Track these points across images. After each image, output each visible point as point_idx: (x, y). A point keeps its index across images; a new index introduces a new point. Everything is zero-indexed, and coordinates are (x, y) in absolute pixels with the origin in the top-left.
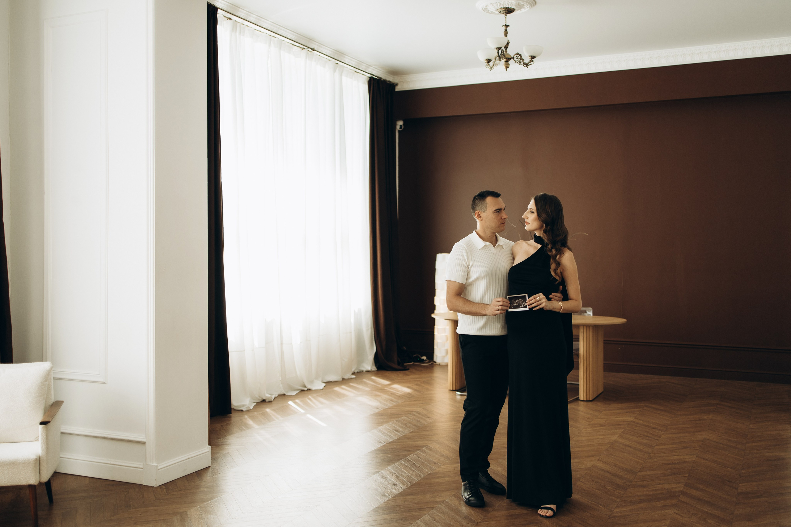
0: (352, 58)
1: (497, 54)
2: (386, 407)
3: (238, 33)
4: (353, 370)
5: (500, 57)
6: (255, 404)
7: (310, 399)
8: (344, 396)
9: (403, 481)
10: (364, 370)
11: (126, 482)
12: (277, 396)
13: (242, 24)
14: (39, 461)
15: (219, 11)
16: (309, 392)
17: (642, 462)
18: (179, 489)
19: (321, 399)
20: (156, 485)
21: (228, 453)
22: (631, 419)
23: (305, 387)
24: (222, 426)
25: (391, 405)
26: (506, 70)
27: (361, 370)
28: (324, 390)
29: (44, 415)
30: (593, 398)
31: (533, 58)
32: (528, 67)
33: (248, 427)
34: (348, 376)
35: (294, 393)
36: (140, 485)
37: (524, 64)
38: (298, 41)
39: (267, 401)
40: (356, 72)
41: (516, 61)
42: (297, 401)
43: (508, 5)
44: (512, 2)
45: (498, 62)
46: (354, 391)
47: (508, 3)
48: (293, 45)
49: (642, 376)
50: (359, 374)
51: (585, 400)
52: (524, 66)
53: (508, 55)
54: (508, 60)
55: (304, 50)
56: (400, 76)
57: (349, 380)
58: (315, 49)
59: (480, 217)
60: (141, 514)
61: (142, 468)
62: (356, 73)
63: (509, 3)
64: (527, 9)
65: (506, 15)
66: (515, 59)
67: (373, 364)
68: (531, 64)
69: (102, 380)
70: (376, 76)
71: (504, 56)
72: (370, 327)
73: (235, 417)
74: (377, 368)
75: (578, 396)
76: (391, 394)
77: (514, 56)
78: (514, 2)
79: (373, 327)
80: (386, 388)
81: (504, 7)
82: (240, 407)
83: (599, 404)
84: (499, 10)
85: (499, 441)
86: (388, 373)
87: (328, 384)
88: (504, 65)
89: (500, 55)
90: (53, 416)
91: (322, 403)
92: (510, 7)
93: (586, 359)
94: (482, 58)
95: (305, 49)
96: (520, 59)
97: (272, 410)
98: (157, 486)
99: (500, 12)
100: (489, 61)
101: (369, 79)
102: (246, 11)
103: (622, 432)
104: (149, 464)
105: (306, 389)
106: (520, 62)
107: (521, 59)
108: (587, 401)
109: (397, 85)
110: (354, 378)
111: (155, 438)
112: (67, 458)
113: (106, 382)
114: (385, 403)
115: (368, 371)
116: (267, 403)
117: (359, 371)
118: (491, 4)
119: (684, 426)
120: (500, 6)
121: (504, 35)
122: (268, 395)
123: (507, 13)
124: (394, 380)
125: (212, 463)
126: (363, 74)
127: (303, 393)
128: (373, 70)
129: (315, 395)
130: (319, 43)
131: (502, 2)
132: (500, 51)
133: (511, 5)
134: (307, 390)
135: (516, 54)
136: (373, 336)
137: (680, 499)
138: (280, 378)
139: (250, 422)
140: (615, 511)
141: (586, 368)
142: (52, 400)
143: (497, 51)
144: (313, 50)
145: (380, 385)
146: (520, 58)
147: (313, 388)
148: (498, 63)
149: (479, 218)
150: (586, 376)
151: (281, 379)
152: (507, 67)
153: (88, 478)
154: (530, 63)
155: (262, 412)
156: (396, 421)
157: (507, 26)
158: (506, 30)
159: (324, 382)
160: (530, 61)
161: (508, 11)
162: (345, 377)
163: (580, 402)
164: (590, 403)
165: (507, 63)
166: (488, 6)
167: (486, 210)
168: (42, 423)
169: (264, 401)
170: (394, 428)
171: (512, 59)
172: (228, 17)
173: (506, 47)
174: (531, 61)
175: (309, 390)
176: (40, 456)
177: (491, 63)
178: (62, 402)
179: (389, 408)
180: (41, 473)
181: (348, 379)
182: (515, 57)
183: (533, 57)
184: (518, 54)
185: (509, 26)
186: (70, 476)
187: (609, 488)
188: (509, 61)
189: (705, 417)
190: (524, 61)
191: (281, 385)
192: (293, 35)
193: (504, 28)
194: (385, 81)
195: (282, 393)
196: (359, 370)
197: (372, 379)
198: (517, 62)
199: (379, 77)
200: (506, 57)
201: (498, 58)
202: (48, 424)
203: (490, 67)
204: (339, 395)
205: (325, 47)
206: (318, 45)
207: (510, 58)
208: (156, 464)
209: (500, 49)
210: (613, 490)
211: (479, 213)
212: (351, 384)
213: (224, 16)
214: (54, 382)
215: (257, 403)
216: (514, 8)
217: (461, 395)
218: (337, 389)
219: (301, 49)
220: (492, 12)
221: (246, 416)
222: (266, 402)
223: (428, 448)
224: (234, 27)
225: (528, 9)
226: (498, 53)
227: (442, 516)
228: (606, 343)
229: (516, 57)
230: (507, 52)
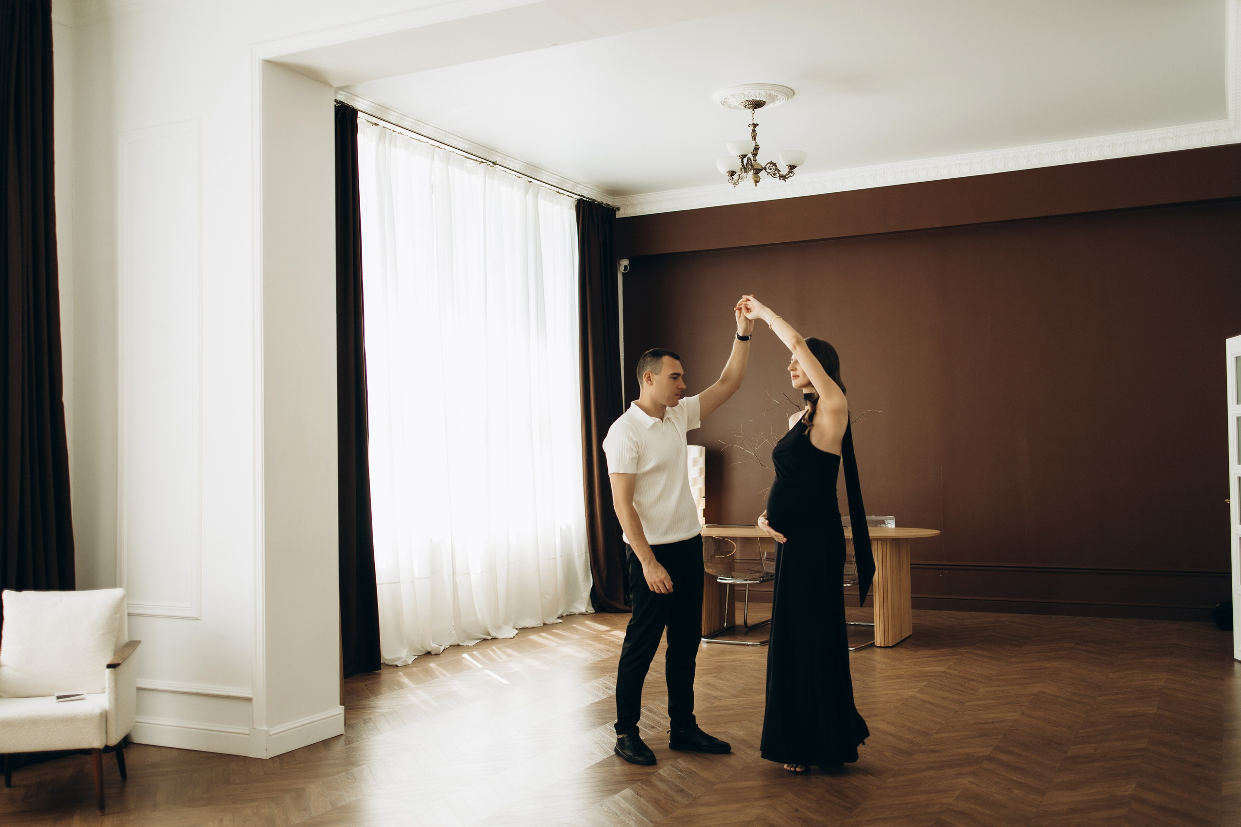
0: (552, 173)
1: (740, 165)
3: (387, 144)
4: (560, 613)
5: (745, 169)
6: (416, 657)
7: (493, 651)
8: (542, 645)
9: (603, 749)
10: (577, 612)
11: (227, 754)
12: (447, 647)
13: (393, 130)
14: (105, 717)
15: (360, 114)
16: (494, 641)
17: (943, 722)
19: (509, 651)
20: (267, 756)
21: (370, 719)
22: (942, 669)
23: (489, 635)
25: (607, 657)
26: (756, 185)
27: (573, 613)
28: (515, 639)
29: (114, 656)
30: (894, 644)
31: (793, 169)
32: (785, 181)
33: (401, 686)
34: (553, 620)
35: (472, 643)
36: (245, 758)
37: (781, 176)
38: (473, 153)
39: (433, 653)
40: (558, 192)
41: (769, 173)
42: (475, 653)
43: (755, 97)
44: (760, 92)
45: (744, 175)
46: (558, 640)
48: (466, 157)
49: (974, 613)
50: (568, 618)
51: (883, 646)
52: (780, 179)
53: (758, 164)
54: (757, 171)
55: (482, 164)
56: (622, 197)
57: (553, 625)
58: (498, 162)
59: (650, 380)
60: (242, 792)
61: (249, 735)
62: (558, 194)
63: (756, 94)
64: (782, 102)
65: (754, 110)
66: (768, 170)
67: (588, 604)
68: (790, 177)
69: (194, 615)
70: (588, 198)
71: (752, 165)
72: (584, 551)
73: (386, 675)
74: (595, 610)
75: (872, 641)
76: (610, 642)
77: (766, 165)
78: (762, 92)
79: (588, 551)
80: (603, 636)
81: (750, 99)
82: (395, 662)
83: (902, 650)
84: (743, 103)
86: (610, 616)
87: (522, 631)
88: (752, 179)
89: (745, 165)
90: (125, 659)
91: (509, 656)
92: (758, 99)
93: (882, 588)
94: (724, 170)
95: (483, 162)
96: (774, 170)
97: (438, 665)
98: (268, 758)
99: (745, 107)
100: (732, 173)
101: (577, 202)
103: (924, 686)
104: (258, 727)
105: (490, 638)
106: (775, 174)
107: (776, 170)
108: (885, 647)
109: (618, 209)
110: (560, 623)
111: (265, 691)
112: (148, 723)
113: (200, 618)
114: (599, 653)
115: (582, 614)
116: (433, 656)
117: (569, 614)
118: (732, 95)
119: (1015, 676)
120: (744, 98)
121: (751, 137)
122: (434, 645)
123: (755, 108)
124: (616, 625)
125: (345, 730)
126: (568, 196)
127: (485, 642)
128: (584, 189)
129: (501, 645)
130: (503, 154)
131: (746, 93)
132: (745, 160)
133: (759, 97)
134: (492, 639)
135: (768, 163)
136: (589, 564)
137: (982, 765)
138: (453, 622)
139: (405, 680)
140: (887, 781)
141: (883, 600)
142: (126, 639)
143: (741, 160)
144: (494, 163)
146: (774, 168)
147: (500, 636)
149: (649, 382)
150: (882, 611)
151: (453, 624)
152: (757, 182)
153: (175, 750)
154: (789, 175)
155: (423, 667)
156: (610, 676)
157: (755, 125)
158: (754, 131)
159: (516, 629)
161: (756, 105)
162: (547, 622)
163: (876, 649)
164: (890, 650)
165: (756, 176)
166: (728, 99)
167: (661, 373)
168: (109, 666)
169: (429, 653)
170: (605, 685)
171: (764, 170)
172: (374, 122)
173: (755, 155)
174: (790, 172)
175: (494, 639)
176: (107, 710)
177: (736, 177)
178: (139, 642)
179: (604, 660)
180: (108, 732)
182: (767, 167)
183: (792, 167)
184: (771, 163)
185: (758, 125)
186: (152, 748)
187: (886, 754)
188: (759, 173)
189: (1049, 665)
190: (780, 172)
191: (454, 632)
192: (466, 144)
193: (751, 128)
194: (600, 205)
195: (455, 643)
196: (569, 612)
197: (586, 624)
198: (771, 173)
199: (592, 199)
200: (755, 167)
201: (743, 171)
203: (733, 182)
205: (513, 160)
206: (501, 157)
207: (761, 168)
208: (266, 728)
209: (745, 157)
210: (893, 756)
211: (649, 374)
212: (555, 631)
213: (367, 121)
214: (128, 619)
215: (418, 656)
216: (764, 100)
217: (708, 642)
218: (534, 637)
219: (479, 163)
220: (735, 106)
221: (401, 673)
222: (431, 654)
223: (647, 709)
224: (381, 138)
225: (784, 100)
226: (742, 162)
227: (649, 790)
228: (914, 567)
229: (769, 167)
230: (756, 160)
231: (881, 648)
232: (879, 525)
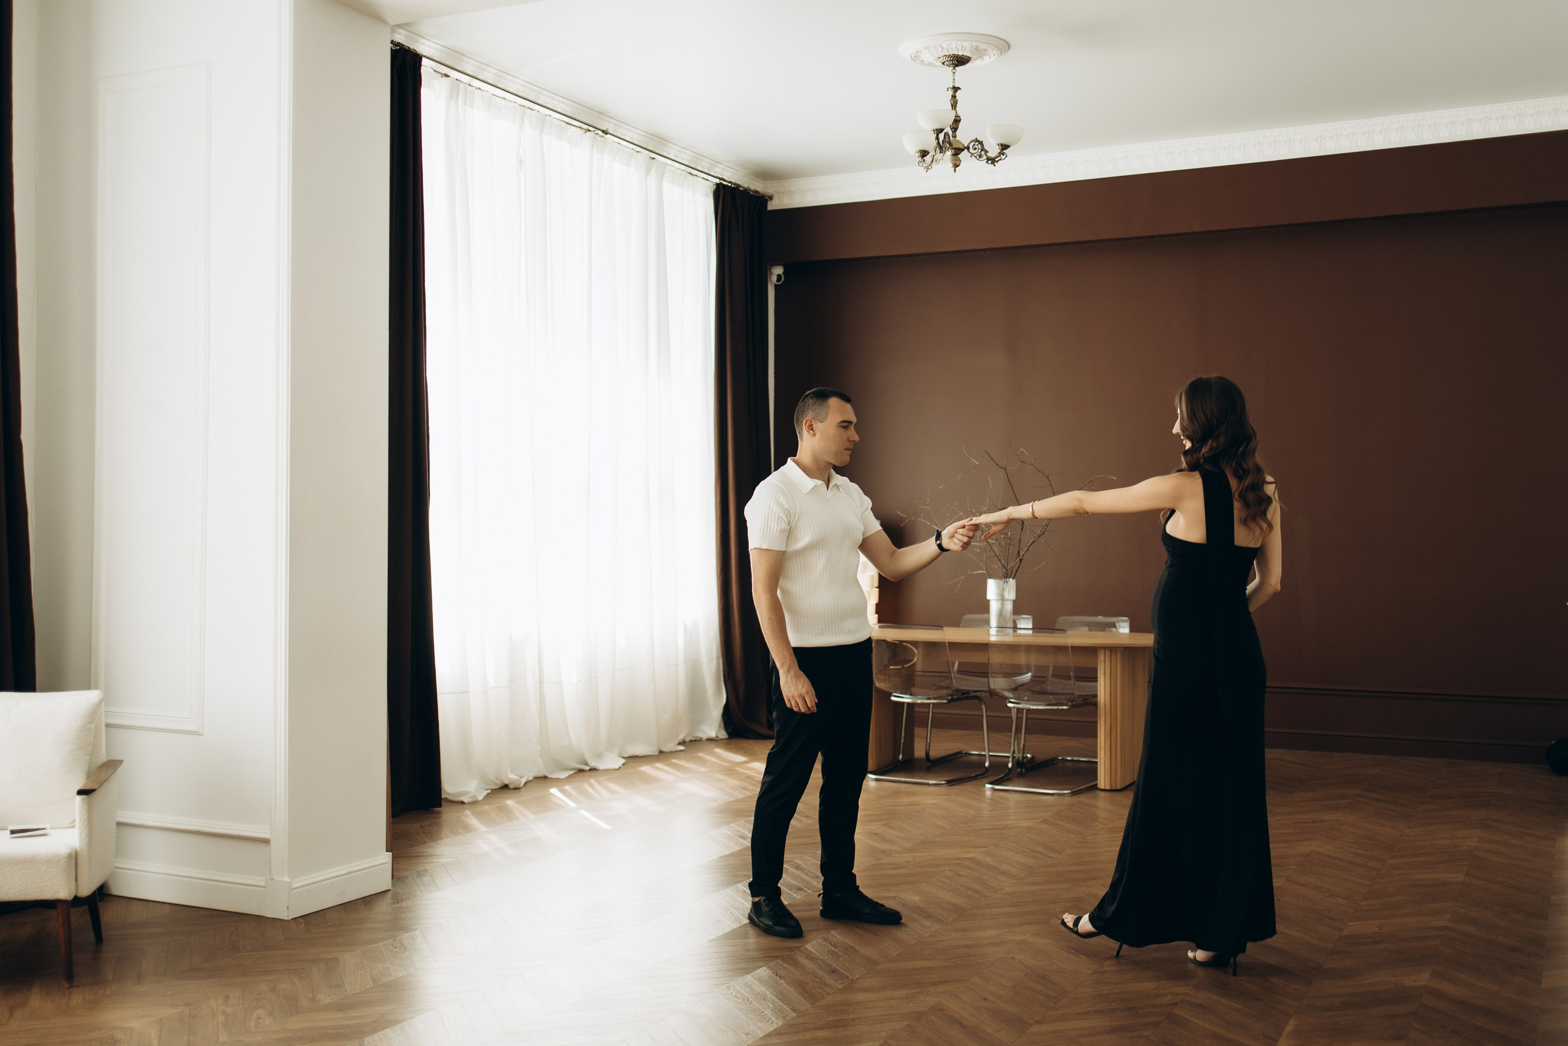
0: (681, 147)
1: (935, 143)
2: (732, 800)
3: (460, 103)
4: (681, 737)
5: (941, 148)
6: (489, 791)
7: (591, 785)
8: (656, 780)
9: (734, 916)
10: (704, 736)
11: (235, 913)
12: (531, 779)
13: (469, 85)
14: (74, 859)
15: (424, 61)
16: (593, 773)
18: (329, 924)
19: (613, 786)
20: (288, 916)
21: (426, 870)
23: (587, 764)
24: (421, 826)
25: (740, 796)
26: (955, 170)
27: (698, 737)
28: (621, 770)
29: (87, 779)
30: (1123, 786)
31: (1006, 149)
32: (995, 165)
33: (468, 829)
34: (672, 746)
35: (564, 775)
36: (259, 918)
37: (988, 159)
38: (577, 118)
39: (511, 786)
40: (690, 173)
41: (972, 154)
42: (567, 787)
43: (956, 50)
44: (963, 44)
45: (939, 156)
46: (678, 773)
47: (956, 47)
48: (569, 124)
50: (692, 744)
51: (1109, 788)
52: (987, 162)
53: (959, 142)
54: (958, 151)
55: (588, 133)
56: (776, 181)
57: (673, 753)
58: (610, 131)
59: (812, 429)
60: (255, 961)
61: (264, 887)
62: (690, 175)
63: (958, 47)
64: (993, 58)
65: (954, 69)
66: (971, 150)
67: (720, 726)
68: (1000, 160)
69: (194, 728)
70: (731, 182)
71: (950, 143)
72: (715, 656)
73: (447, 814)
74: (729, 734)
75: (1094, 781)
76: (745, 777)
77: (970, 143)
78: (967, 44)
79: (720, 656)
80: (737, 769)
81: (950, 54)
82: (460, 797)
84: (941, 59)
85: (928, 854)
86: (747, 743)
87: (630, 760)
88: (949, 161)
89: (941, 142)
90: (102, 784)
91: (613, 792)
92: (960, 54)
93: (1109, 712)
94: (913, 150)
95: (589, 131)
96: (980, 150)
97: (518, 803)
98: (290, 918)
99: (943, 63)
100: (924, 154)
101: (715, 187)
102: (477, 61)
104: (276, 878)
105: (587, 768)
106: (980, 156)
107: (982, 151)
108: (1111, 790)
109: (771, 198)
110: (681, 751)
111: (287, 832)
112: (131, 869)
113: (201, 732)
114: (732, 791)
115: (710, 740)
116: (511, 791)
117: (693, 739)
118: (926, 48)
119: (1281, 831)
120: (942, 52)
121: (950, 105)
122: (513, 777)
123: (957, 66)
124: (756, 755)
125: (393, 884)
126: (704, 178)
127: (581, 774)
128: (725, 170)
129: (602, 779)
130: (617, 120)
131: (945, 45)
132: (941, 136)
133: (961, 50)
134: (590, 770)
135: (972, 141)
136: (722, 673)
138: (538, 747)
139: (473, 821)
141: (1109, 728)
142: (103, 758)
143: (935, 135)
144: (605, 132)
145: (727, 762)
146: (980, 148)
147: (601, 767)
148: (940, 158)
149: (811, 431)
150: (1109, 743)
151: (539, 750)
152: (956, 166)
153: (167, 906)
154: (1000, 158)
155: (498, 805)
156: (745, 821)
157: (956, 89)
158: (954, 97)
159: (623, 758)
160: (999, 153)
161: (958, 61)
162: (665, 749)
163: (1099, 793)
164: (1118, 794)
165: (955, 157)
166: (921, 52)
167: (826, 420)
168: (81, 792)
169: (505, 787)
170: (739, 834)
171: (966, 150)
172: (443, 72)
173: (955, 129)
174: (1001, 153)
175: (593, 770)
176: (78, 849)
177: (928, 158)
178: (121, 762)
179: (736, 801)
180: (79, 879)
181: (671, 752)
182: (971, 146)
183: (1004, 147)
184: (976, 140)
185: (959, 88)
186: (136, 902)
188: (959, 154)
189: (1326, 818)
190: (988, 154)
191: (540, 760)
192: (568, 105)
193: (951, 92)
194: (746, 192)
195: (541, 774)
196: (694, 737)
197: (716, 752)
198: (975, 155)
199: (735, 184)
200: (954, 146)
201: (938, 150)
202: (90, 795)
203: (925, 165)
204: (647, 779)
205: (630, 128)
206: (615, 124)
207: (962, 147)
208: (287, 879)
209: (941, 132)
211: (811, 421)
212: (674, 761)
213: (435, 71)
214: (106, 732)
215: (492, 790)
216: (968, 55)
217: (877, 780)
218: (646, 769)
219: (584, 131)
220: (930, 62)
221: (468, 812)
222: (509, 788)
224: (453, 93)
225: (996, 56)
226: (937, 138)
227: (792, 970)
229: (974, 145)
230: (956, 137)
231: (1106, 792)
232: (1108, 629)
